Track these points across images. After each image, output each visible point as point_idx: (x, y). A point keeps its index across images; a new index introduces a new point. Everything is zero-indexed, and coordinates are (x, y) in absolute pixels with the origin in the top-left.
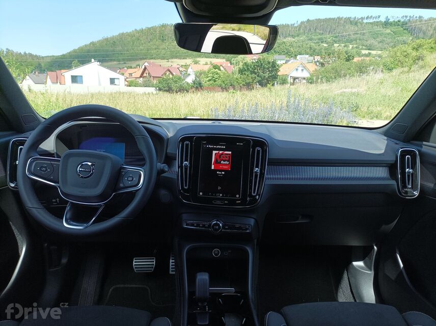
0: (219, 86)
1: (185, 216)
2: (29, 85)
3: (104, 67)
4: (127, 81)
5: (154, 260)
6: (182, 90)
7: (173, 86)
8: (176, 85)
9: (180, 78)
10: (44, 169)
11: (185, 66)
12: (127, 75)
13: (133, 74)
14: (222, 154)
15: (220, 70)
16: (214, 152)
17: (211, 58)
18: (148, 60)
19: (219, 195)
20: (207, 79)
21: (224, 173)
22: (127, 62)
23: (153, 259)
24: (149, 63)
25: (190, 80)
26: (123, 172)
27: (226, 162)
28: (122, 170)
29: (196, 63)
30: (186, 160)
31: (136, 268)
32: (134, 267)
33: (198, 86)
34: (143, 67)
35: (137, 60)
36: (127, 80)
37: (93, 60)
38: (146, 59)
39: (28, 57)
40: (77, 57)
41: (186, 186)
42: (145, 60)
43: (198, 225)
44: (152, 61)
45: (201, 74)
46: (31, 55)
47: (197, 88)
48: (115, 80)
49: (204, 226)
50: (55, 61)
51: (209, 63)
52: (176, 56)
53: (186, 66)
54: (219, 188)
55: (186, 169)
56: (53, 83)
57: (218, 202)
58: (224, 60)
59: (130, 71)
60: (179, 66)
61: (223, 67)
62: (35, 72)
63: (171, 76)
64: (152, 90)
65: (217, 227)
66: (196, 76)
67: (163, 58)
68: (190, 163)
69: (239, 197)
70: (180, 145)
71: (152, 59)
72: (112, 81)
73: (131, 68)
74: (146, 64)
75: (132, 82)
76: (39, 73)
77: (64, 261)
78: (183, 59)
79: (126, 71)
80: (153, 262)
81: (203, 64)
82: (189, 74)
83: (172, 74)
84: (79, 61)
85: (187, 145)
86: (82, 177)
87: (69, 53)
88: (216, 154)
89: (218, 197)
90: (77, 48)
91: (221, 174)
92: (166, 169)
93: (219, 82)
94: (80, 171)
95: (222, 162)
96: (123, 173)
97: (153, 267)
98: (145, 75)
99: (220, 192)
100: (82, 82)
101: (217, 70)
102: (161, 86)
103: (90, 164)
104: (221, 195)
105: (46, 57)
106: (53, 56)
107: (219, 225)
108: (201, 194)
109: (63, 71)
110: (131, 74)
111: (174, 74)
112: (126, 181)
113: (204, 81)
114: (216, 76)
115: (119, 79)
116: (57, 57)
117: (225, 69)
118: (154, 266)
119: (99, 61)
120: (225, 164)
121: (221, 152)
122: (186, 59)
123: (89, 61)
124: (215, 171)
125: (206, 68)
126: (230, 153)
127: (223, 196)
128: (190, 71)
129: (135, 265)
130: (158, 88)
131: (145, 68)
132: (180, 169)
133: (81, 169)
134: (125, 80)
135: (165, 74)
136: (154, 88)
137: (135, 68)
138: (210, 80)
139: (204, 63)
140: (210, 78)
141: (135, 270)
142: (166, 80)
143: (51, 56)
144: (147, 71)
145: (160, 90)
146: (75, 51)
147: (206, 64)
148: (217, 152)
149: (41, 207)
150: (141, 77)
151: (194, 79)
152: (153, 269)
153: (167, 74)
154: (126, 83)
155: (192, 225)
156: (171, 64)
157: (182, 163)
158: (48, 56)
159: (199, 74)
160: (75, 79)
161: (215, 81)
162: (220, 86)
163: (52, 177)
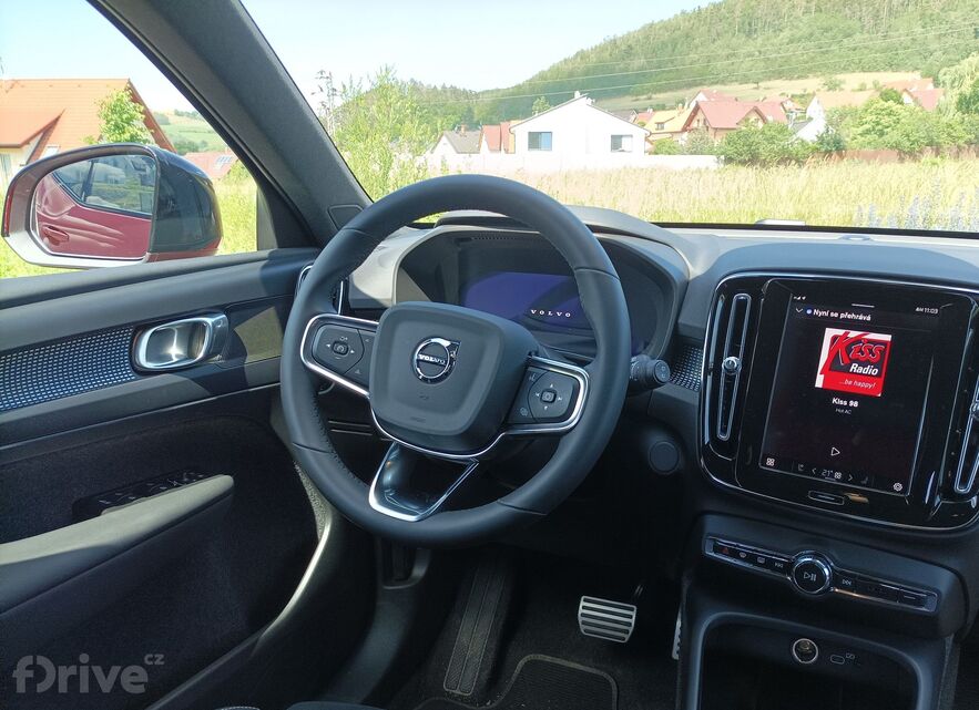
0: (892, 147)
1: (712, 524)
2: (443, 157)
3: (602, 109)
4: (651, 143)
5: (634, 614)
6: (786, 158)
7: (763, 151)
8: (770, 147)
9: (783, 130)
10: (340, 348)
11: (803, 96)
12: (651, 126)
13: (666, 125)
14: (857, 340)
15: (902, 103)
16: (830, 333)
17: (878, 71)
18: (705, 88)
19: (832, 476)
20: (860, 130)
21: (856, 404)
22: (654, 96)
23: (632, 610)
24: (709, 95)
25: (810, 133)
26: (531, 373)
27: (869, 370)
28: (530, 369)
29: (833, 86)
30: (734, 352)
31: (584, 623)
32: (580, 619)
33: (832, 148)
34: (693, 105)
35: (678, 87)
36: (651, 138)
37: (577, 94)
38: (701, 84)
39: (449, 94)
40: (545, 89)
41: (724, 431)
42: (699, 88)
43: (751, 558)
44: (715, 89)
45: (842, 117)
46: (454, 90)
47: (829, 153)
48: (623, 139)
49: (769, 564)
50: (501, 101)
51: (870, 85)
52: (780, 73)
53: (805, 98)
54: (835, 452)
55: (730, 379)
56: (492, 150)
57: (826, 498)
58: (917, 75)
59: (661, 116)
60: (782, 99)
61: (909, 93)
62: (459, 128)
63: (760, 125)
64: (708, 161)
65: (813, 577)
66: (830, 123)
67: (745, 80)
68: (745, 363)
69: (902, 492)
70: (720, 304)
71: (717, 83)
72: (616, 142)
73: (663, 108)
74: (701, 98)
75: (662, 143)
76: (466, 130)
77: (419, 572)
78: (798, 78)
79: (650, 118)
80: (631, 617)
81: (853, 90)
82: (810, 119)
83: (764, 120)
84: (547, 99)
85: (742, 304)
86: (424, 379)
87: (531, 80)
88: (834, 338)
89: (827, 480)
90: (546, 68)
91: (848, 407)
92: (662, 377)
93: (893, 136)
94: (418, 361)
95: (854, 367)
96: (532, 378)
97: (627, 632)
98: (694, 124)
99: (834, 465)
100: (549, 147)
101: (891, 103)
102: (731, 150)
103: (446, 343)
104: (838, 475)
105: (483, 93)
106: (498, 90)
107: (819, 571)
108: (771, 462)
109: (513, 123)
110: (660, 124)
111: (770, 118)
112: (538, 403)
113: (850, 133)
114: (885, 120)
115: (631, 136)
116: (507, 92)
117: (915, 100)
118: (631, 629)
119: (590, 96)
120: (865, 374)
121: (853, 334)
122: (807, 77)
123: (570, 97)
124: (826, 393)
125: (860, 100)
126: (887, 338)
127: (844, 480)
128: (814, 109)
129: (583, 615)
130: (723, 157)
131: (697, 109)
132: (710, 378)
133: (421, 357)
134: (646, 139)
135: (746, 120)
136: (714, 157)
137: (672, 108)
138: (868, 132)
139: (857, 86)
140: (867, 126)
141: (583, 628)
142: (747, 136)
143: (492, 91)
144: (700, 116)
145: (729, 160)
146: (542, 76)
147: (862, 88)
148: (840, 332)
149: (326, 446)
150: (684, 130)
151: (822, 130)
152: (627, 637)
153: (752, 120)
154: (649, 146)
155: (734, 553)
156: (766, 93)
157: (719, 358)
158: (487, 91)
159: (837, 118)
160: (535, 140)
161: (882, 134)
162: (896, 147)
163: (358, 372)
